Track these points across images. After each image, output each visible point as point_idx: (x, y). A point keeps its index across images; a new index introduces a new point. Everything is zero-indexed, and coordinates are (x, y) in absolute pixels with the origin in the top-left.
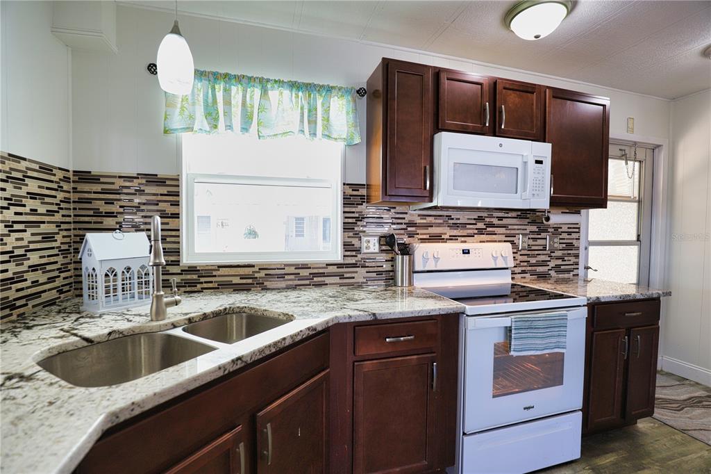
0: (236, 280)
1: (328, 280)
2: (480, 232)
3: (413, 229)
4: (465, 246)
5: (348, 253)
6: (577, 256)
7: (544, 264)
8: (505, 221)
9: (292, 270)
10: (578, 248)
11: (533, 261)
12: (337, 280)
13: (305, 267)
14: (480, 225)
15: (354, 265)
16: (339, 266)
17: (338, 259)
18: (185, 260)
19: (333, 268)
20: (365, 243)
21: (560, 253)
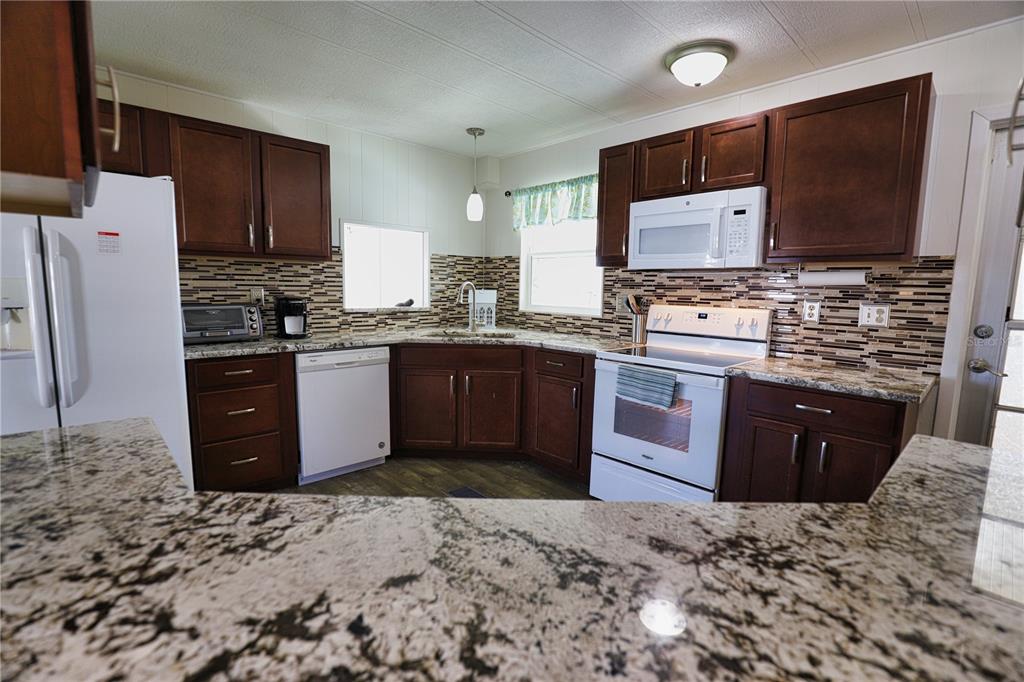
0: (542, 324)
1: (592, 331)
2: (741, 295)
3: (662, 291)
5: (607, 311)
9: (571, 320)
12: (598, 331)
13: (579, 319)
14: (741, 287)
15: (611, 321)
16: (601, 320)
17: (599, 314)
18: (522, 308)
19: (596, 322)
20: (617, 303)
21: (892, 334)
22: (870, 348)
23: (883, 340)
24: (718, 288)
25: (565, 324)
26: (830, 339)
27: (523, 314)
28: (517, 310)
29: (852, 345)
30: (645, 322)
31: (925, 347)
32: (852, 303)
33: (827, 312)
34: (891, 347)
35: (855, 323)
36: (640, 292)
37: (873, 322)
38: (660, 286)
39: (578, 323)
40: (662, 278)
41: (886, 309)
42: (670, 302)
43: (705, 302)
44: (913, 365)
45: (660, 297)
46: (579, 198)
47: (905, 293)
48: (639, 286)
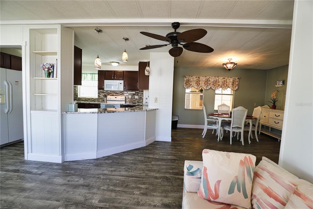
5: (99, 97)
10: (143, 98)
12: (97, 101)
17: (97, 98)
18: (79, 97)
19: (97, 99)
20: (101, 96)
22: (136, 101)
23: (138, 100)
24: (118, 93)
25: (90, 100)
26: (132, 100)
27: (79, 98)
28: (77, 97)
29: (135, 101)
30: (106, 99)
31: (142, 101)
32: (134, 96)
33: (132, 97)
34: (138, 101)
35: (135, 98)
36: (105, 94)
37: (137, 98)
38: (109, 93)
39: (93, 99)
40: (109, 92)
41: (138, 96)
42: (111, 96)
43: (116, 95)
44: (140, 103)
45: (109, 95)
46: (93, 77)
47: (139, 94)
48: (105, 93)
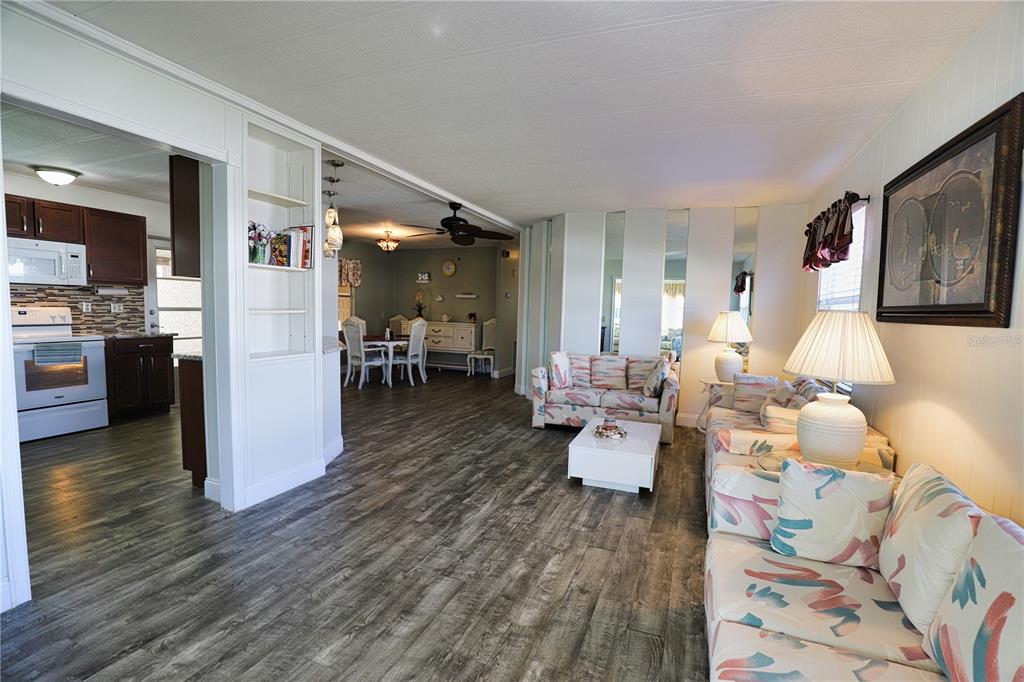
2: (41, 299)
4: (22, 309)
6: (143, 317)
7: (110, 322)
8: (66, 293)
10: (143, 312)
11: (99, 320)
14: (39, 295)
21: (125, 315)
22: (118, 322)
23: (123, 319)
31: (138, 320)
32: (107, 302)
33: (95, 307)
34: (126, 321)
35: (110, 312)
37: (117, 311)
41: (122, 305)
44: (135, 328)
47: (128, 298)
